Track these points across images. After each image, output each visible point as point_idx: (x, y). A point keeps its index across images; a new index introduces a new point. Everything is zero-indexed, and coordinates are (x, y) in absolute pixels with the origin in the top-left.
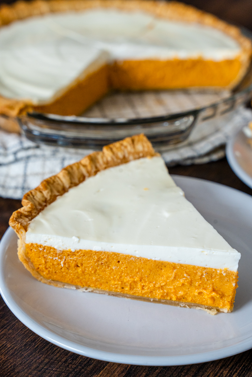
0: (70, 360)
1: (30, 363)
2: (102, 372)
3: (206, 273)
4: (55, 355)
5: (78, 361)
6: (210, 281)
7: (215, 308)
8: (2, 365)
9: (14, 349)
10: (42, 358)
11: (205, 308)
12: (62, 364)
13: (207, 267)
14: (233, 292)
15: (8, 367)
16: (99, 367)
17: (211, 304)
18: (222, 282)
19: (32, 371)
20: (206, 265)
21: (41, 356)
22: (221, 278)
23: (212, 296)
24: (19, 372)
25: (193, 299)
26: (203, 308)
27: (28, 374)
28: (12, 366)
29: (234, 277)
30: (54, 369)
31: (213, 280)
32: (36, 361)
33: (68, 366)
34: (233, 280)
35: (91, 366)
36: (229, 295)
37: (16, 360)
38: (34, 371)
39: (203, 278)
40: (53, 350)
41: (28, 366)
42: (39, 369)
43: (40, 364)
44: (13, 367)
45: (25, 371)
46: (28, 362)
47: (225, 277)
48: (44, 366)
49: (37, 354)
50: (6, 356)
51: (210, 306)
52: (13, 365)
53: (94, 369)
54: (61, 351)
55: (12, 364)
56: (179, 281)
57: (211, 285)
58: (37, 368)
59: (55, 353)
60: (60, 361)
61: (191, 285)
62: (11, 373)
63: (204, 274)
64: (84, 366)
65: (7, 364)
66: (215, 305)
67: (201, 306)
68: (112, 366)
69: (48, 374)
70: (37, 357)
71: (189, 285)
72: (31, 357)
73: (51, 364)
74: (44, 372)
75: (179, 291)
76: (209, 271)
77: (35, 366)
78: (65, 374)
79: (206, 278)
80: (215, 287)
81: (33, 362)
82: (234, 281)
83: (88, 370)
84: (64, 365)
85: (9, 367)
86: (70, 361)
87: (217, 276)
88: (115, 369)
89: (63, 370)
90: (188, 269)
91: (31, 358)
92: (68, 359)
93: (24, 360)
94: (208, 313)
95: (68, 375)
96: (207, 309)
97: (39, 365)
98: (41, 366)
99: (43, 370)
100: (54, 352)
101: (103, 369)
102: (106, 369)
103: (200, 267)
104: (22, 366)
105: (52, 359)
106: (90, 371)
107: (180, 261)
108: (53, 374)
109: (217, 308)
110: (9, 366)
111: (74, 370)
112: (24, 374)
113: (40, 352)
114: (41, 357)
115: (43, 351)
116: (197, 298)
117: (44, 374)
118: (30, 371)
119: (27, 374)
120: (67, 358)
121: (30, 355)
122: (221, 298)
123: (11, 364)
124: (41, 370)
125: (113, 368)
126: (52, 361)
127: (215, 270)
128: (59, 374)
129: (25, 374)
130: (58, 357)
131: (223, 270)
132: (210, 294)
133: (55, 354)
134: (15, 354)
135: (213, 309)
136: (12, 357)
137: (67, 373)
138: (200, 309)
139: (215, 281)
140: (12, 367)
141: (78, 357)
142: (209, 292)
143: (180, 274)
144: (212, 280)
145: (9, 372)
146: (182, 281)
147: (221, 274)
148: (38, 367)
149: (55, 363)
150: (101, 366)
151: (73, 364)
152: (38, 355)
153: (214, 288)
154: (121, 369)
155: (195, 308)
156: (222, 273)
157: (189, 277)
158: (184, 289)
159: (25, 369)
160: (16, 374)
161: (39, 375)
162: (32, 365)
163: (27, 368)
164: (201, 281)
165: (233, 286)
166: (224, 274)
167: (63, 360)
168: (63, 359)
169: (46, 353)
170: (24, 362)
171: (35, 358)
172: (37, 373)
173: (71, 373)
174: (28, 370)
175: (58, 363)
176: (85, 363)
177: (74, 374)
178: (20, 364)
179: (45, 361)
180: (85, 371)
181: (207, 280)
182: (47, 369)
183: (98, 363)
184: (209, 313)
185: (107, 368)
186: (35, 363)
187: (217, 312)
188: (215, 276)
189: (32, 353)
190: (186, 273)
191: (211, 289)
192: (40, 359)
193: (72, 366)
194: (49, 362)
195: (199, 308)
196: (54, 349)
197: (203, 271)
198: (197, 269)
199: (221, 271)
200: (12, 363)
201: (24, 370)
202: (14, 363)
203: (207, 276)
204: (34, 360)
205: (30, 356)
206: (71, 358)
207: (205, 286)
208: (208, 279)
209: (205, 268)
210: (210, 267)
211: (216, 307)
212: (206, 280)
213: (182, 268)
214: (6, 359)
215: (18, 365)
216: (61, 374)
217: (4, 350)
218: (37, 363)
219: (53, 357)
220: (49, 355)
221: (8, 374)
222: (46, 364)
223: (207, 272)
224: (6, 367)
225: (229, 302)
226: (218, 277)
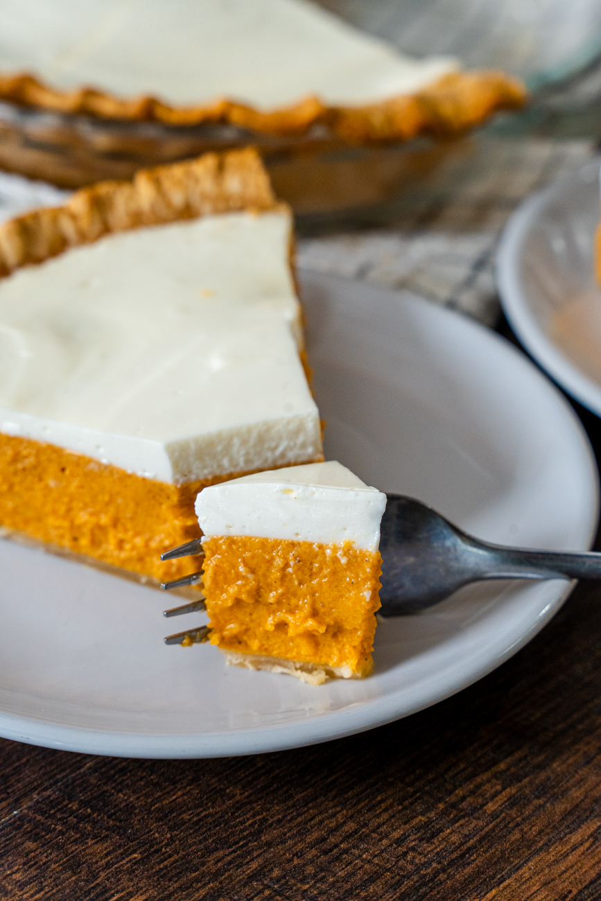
0: (415, 840)
1: (306, 823)
2: (494, 892)
3: (295, 558)
4: (375, 817)
5: (434, 846)
6: (307, 586)
7: (321, 667)
8: (232, 815)
9: (272, 775)
10: (340, 817)
11: (296, 669)
12: (389, 846)
13: (300, 539)
14: (364, 620)
15: (245, 822)
16: (490, 876)
17: (310, 656)
18: (337, 586)
19: (307, 848)
20: (297, 534)
21: (338, 809)
22: (334, 573)
23: (309, 631)
24: (271, 843)
25: (263, 645)
26: (289, 668)
27: (293, 856)
28: (255, 823)
29: (368, 570)
30: (364, 856)
31: (315, 582)
32: (321, 822)
33: (405, 854)
34: (365, 580)
35: (468, 870)
36: (355, 629)
37: (271, 808)
38: (311, 848)
39: (289, 577)
40: (373, 799)
41: (299, 831)
42: (325, 846)
43: (332, 831)
44: (259, 825)
45: (287, 844)
46: (299, 819)
47: (346, 570)
48: (341, 843)
49: (330, 801)
50: (247, 791)
51: (309, 663)
52: (260, 820)
53: (473, 880)
54: (395, 809)
55: (258, 818)
56: (226, 591)
57: (308, 600)
58: (321, 843)
59: (376, 811)
60: (386, 836)
61: (257, 601)
62: (250, 840)
63: (292, 563)
64: (448, 864)
65: (245, 814)
66: (321, 657)
67: (286, 663)
68: (526, 881)
69: (346, 866)
70: (327, 812)
71: (251, 601)
72: (311, 808)
73: (361, 839)
74: (338, 858)
75: (227, 622)
76: (305, 553)
77: (315, 835)
78: (392, 878)
79: (297, 576)
80: (319, 605)
81: (312, 823)
82: (369, 584)
83: (457, 881)
84: (395, 849)
85: (247, 824)
86: (412, 841)
87: (324, 567)
88: (532, 891)
89: (388, 862)
90: (250, 551)
91: (311, 811)
92: (409, 835)
93: (292, 813)
94: (302, 680)
95: (399, 881)
96: (299, 672)
97: (329, 835)
98: (333, 840)
99: (335, 851)
100: (374, 806)
101: (499, 885)
102: (505, 888)
103: (280, 543)
104: (281, 827)
105: (366, 825)
106: (461, 884)
107: (230, 527)
108: (359, 869)
109: (328, 668)
110: (248, 819)
111: (418, 870)
112: (281, 853)
113: (337, 799)
114: (338, 813)
115: (346, 796)
116: (274, 641)
117: (335, 865)
118: (300, 846)
119: (289, 855)
120: (408, 830)
121: (310, 802)
122: (335, 635)
123: (254, 816)
124: (331, 850)
125: (528, 888)
126: (364, 830)
127: (321, 547)
128: (376, 872)
129: (284, 854)
130: (383, 824)
131: (340, 548)
132: (302, 623)
133: (378, 812)
134: (271, 789)
135: (316, 669)
136: (262, 798)
137: (399, 875)
138: (283, 673)
139: (320, 584)
140: (256, 826)
141: (438, 834)
142: (301, 619)
143: (228, 568)
144: (311, 581)
145: (245, 838)
146: (233, 590)
147: (335, 560)
148: (323, 840)
149: (372, 839)
150: (495, 874)
151: (420, 854)
152: (331, 804)
153: (317, 606)
154: (547, 895)
155: (271, 669)
156: (338, 555)
157: (250, 576)
158: (240, 615)
159: (290, 838)
160: (260, 848)
161: (321, 863)
162: (308, 831)
163: (293, 837)
164: (282, 585)
165: (364, 601)
166: (344, 561)
167: (396, 835)
168: (395, 830)
169: (355, 805)
170: (289, 818)
171: (321, 813)
172: (318, 858)
173: (408, 878)
174: (296, 844)
175: (381, 840)
176: (454, 856)
177: (417, 881)
178: (279, 821)
179: (346, 828)
180: (448, 879)
181: (300, 583)
182: (346, 851)
183: (487, 864)
184: (306, 682)
185: (509, 884)
186: (318, 828)
187: (327, 677)
188: (321, 569)
189: (317, 798)
190: (246, 565)
191: (307, 609)
192: (334, 820)
193: (414, 858)
194: (356, 832)
195: (279, 669)
196: (377, 797)
197: (288, 554)
198: (273, 546)
199: (335, 549)
200: (258, 815)
201: (283, 842)
202: (264, 814)
203: (299, 569)
204: (317, 819)
205: (310, 805)
206: (418, 832)
207: (293, 601)
208: (300, 577)
209: (293, 545)
210: (306, 540)
211: (323, 665)
212: (296, 583)
213: (234, 547)
214: (245, 798)
215: (272, 824)
216: (382, 875)
217: (244, 772)
218: (323, 829)
219: (369, 821)
220: (361, 812)
221: (241, 843)
222: (347, 837)
223: (298, 556)
224: (239, 822)
225: (354, 647)
226: (326, 571)
